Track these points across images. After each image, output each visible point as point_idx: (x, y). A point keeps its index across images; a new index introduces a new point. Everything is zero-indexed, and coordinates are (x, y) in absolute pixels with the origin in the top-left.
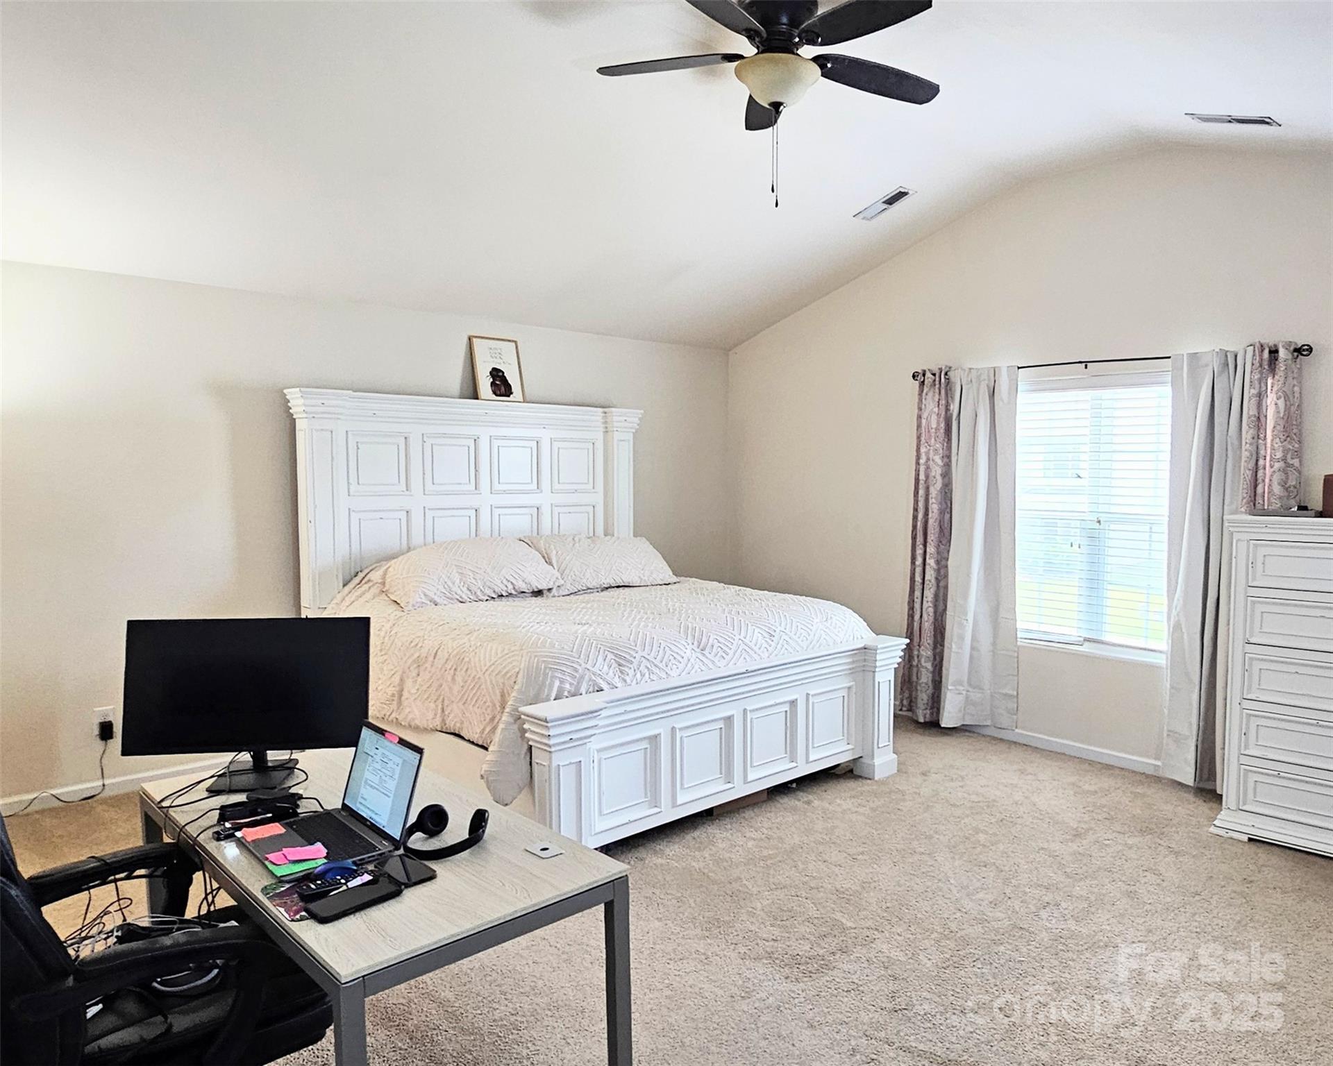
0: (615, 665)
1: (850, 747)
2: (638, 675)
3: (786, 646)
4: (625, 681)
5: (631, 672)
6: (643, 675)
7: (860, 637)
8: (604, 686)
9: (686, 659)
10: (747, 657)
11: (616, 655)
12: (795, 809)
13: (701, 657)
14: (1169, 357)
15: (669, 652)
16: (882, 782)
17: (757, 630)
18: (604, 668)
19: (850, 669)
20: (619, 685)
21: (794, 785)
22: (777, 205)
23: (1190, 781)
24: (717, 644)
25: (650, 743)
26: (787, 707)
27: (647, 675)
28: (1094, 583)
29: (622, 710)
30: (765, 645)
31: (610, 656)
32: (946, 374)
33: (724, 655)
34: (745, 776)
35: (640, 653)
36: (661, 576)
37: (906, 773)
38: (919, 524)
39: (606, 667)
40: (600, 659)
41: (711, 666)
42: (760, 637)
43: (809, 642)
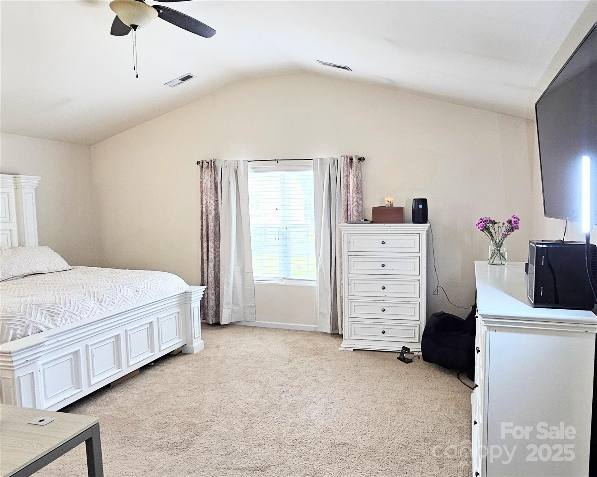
0: (48, 317)
1: (180, 340)
2: (64, 321)
3: (145, 296)
4: (55, 324)
5: (59, 319)
6: (66, 320)
7: (182, 288)
8: (43, 328)
9: (91, 308)
10: (125, 304)
11: (48, 311)
12: (155, 375)
13: (100, 307)
14: (312, 160)
15: (81, 306)
16: (197, 355)
17: (129, 289)
18: (41, 319)
19: (178, 303)
20: (52, 327)
21: (153, 364)
22: (137, 77)
23: (329, 331)
24: (108, 299)
25: (73, 356)
26: (148, 326)
27: (69, 320)
28: (286, 253)
29: (56, 340)
30: (134, 296)
31: (45, 312)
32: (214, 163)
33: (112, 304)
34: (128, 363)
35: (64, 309)
36: (62, 266)
37: (208, 348)
38: (204, 232)
39: (43, 319)
40: (39, 314)
41: (105, 310)
42: (132, 293)
43: (157, 292)
